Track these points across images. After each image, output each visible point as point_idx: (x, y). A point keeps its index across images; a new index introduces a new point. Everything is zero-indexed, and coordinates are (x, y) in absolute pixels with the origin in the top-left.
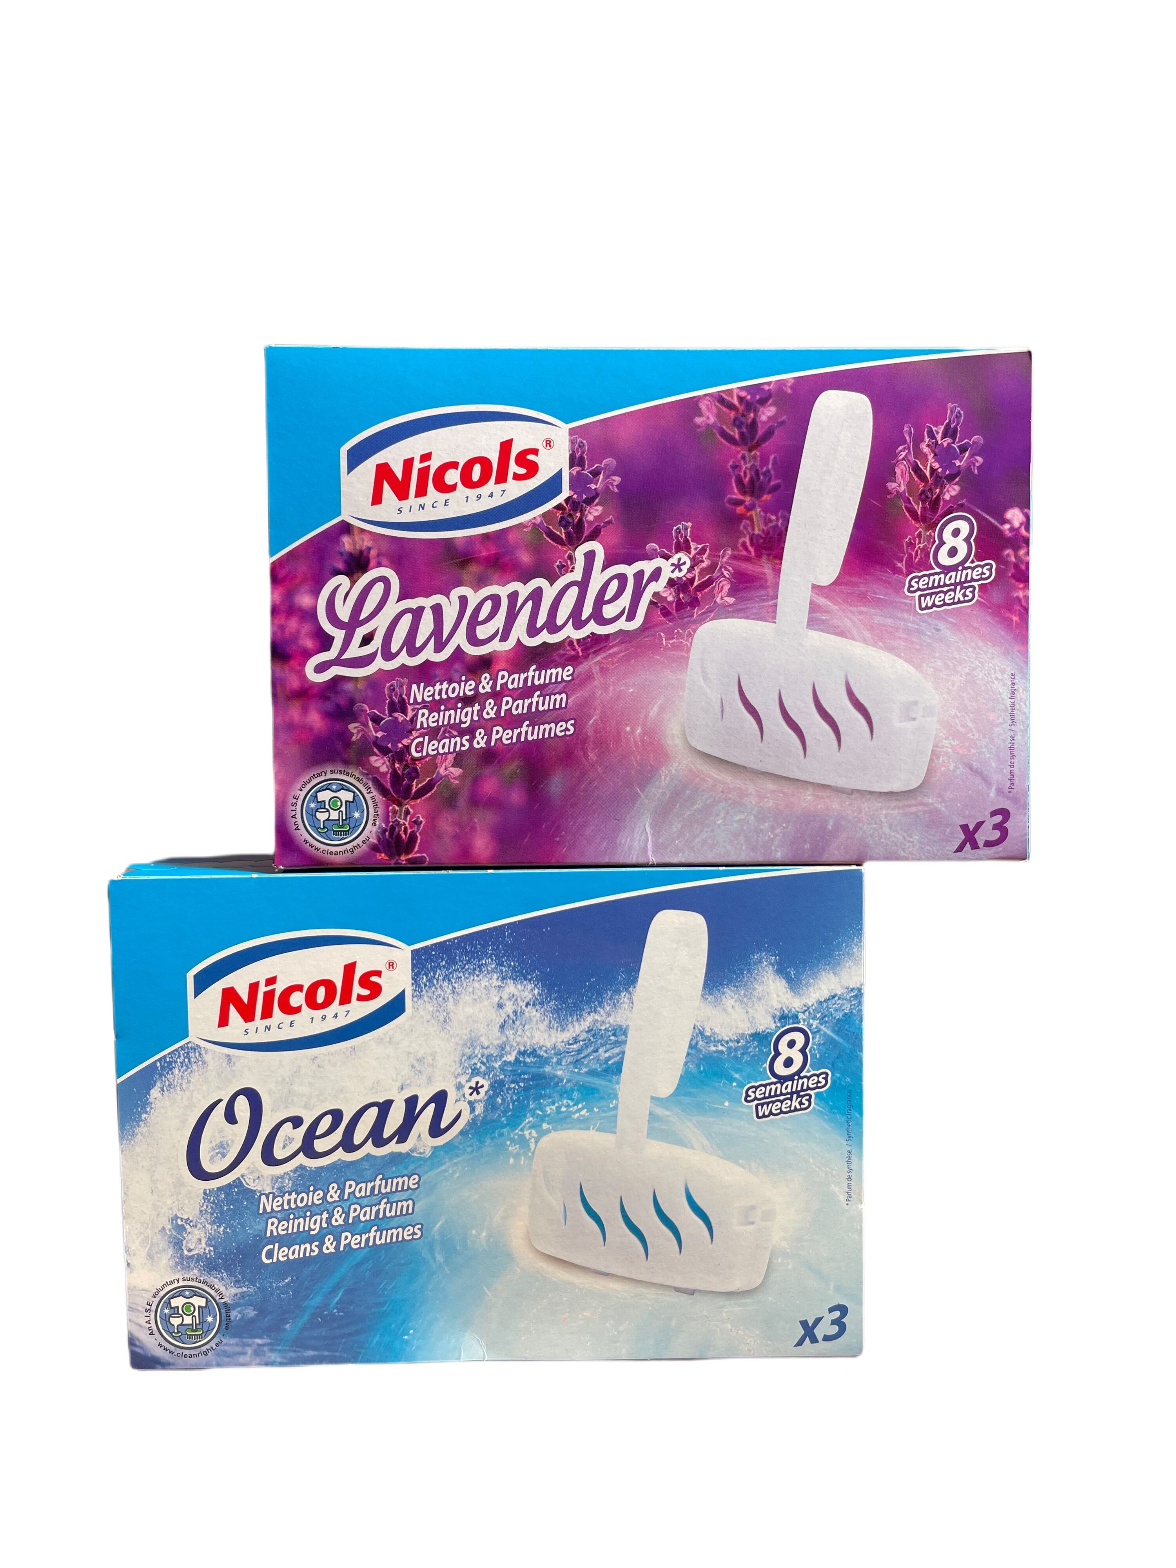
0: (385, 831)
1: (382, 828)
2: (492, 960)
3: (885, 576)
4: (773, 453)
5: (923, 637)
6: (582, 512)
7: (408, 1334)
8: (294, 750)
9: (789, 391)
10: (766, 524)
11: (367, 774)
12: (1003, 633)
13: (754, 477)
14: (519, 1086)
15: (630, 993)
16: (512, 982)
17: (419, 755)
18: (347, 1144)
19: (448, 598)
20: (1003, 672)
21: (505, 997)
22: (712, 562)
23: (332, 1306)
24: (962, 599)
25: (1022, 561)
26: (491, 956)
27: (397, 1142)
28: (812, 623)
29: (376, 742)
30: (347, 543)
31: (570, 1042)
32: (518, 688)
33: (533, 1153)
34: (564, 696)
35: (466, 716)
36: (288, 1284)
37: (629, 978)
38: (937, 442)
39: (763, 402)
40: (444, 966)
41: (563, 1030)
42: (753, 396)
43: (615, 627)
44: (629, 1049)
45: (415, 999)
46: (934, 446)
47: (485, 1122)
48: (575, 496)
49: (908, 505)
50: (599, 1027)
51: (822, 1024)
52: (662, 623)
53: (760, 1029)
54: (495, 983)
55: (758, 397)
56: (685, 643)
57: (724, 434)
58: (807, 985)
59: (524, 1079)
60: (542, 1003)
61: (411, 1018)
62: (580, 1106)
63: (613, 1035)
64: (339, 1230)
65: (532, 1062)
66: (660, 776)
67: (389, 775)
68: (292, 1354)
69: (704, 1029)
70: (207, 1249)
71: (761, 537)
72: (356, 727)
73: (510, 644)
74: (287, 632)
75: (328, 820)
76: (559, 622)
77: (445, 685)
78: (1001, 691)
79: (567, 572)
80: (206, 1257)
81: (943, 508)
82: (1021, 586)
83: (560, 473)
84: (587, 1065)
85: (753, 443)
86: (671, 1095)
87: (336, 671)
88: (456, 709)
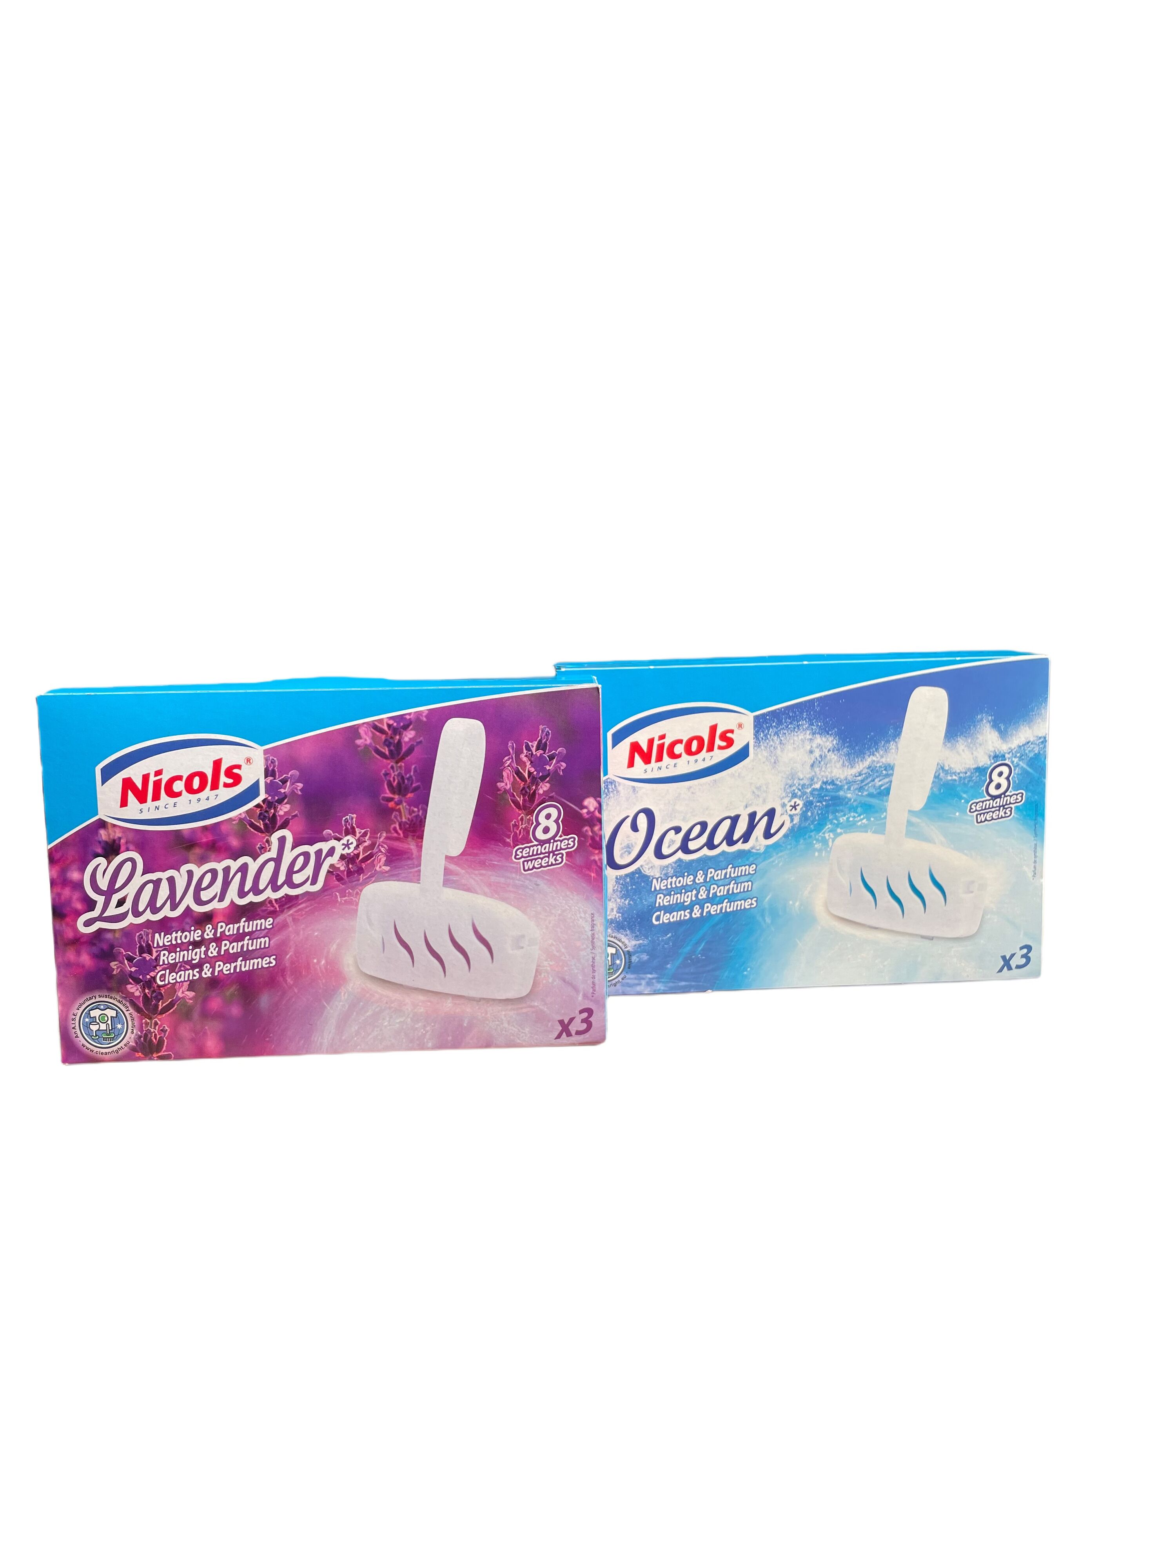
0: (140, 1037)
1: (139, 1035)
2: (806, 722)
3: (498, 849)
4: (414, 764)
5: (527, 890)
6: (275, 809)
7: (746, 971)
8: (72, 981)
9: (425, 719)
10: (410, 814)
11: (126, 998)
12: (584, 885)
13: (401, 781)
14: (823, 805)
15: (896, 742)
16: (819, 736)
17: (163, 983)
18: (710, 845)
19: (179, 872)
20: (585, 912)
21: (814, 745)
22: (372, 842)
23: (698, 952)
24: (554, 862)
25: (597, 835)
26: (805, 719)
27: (743, 842)
28: (446, 883)
29: (131, 975)
30: (103, 834)
31: (857, 775)
32: (233, 935)
33: (831, 848)
34: (267, 939)
35: (196, 955)
36: (670, 937)
37: (896, 732)
38: (532, 753)
39: (405, 728)
40: (775, 726)
41: (852, 767)
42: (398, 723)
43: (302, 889)
44: (894, 778)
45: (756, 748)
46: (530, 756)
47: (800, 828)
48: (270, 798)
49: (513, 798)
50: (876, 765)
51: (1020, 761)
52: (337, 886)
53: (981, 765)
54: (808, 737)
55: (402, 724)
56: (354, 899)
57: (378, 752)
58: (1012, 735)
59: (826, 800)
60: (838, 750)
61: (753, 761)
62: (862, 817)
63: (885, 770)
64: (703, 902)
65: (831, 788)
66: (340, 993)
67: (141, 998)
68: (671, 985)
69: (944, 765)
70: (617, 915)
71: (408, 824)
72: (116, 965)
73: (226, 903)
74: (63, 898)
75: (98, 1030)
76: (261, 887)
77: (179, 933)
78: (584, 926)
79: (266, 852)
80: (616, 920)
81: (538, 800)
82: (597, 852)
83: (257, 782)
84: (867, 790)
85: (399, 757)
86: (922, 809)
87: (99, 925)
88: (188, 950)
